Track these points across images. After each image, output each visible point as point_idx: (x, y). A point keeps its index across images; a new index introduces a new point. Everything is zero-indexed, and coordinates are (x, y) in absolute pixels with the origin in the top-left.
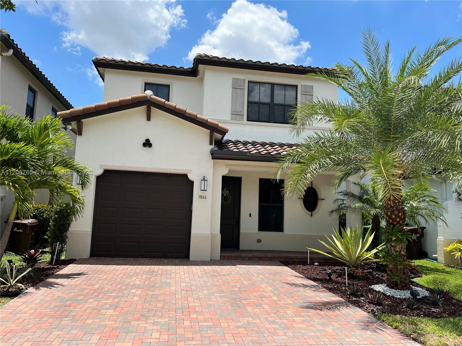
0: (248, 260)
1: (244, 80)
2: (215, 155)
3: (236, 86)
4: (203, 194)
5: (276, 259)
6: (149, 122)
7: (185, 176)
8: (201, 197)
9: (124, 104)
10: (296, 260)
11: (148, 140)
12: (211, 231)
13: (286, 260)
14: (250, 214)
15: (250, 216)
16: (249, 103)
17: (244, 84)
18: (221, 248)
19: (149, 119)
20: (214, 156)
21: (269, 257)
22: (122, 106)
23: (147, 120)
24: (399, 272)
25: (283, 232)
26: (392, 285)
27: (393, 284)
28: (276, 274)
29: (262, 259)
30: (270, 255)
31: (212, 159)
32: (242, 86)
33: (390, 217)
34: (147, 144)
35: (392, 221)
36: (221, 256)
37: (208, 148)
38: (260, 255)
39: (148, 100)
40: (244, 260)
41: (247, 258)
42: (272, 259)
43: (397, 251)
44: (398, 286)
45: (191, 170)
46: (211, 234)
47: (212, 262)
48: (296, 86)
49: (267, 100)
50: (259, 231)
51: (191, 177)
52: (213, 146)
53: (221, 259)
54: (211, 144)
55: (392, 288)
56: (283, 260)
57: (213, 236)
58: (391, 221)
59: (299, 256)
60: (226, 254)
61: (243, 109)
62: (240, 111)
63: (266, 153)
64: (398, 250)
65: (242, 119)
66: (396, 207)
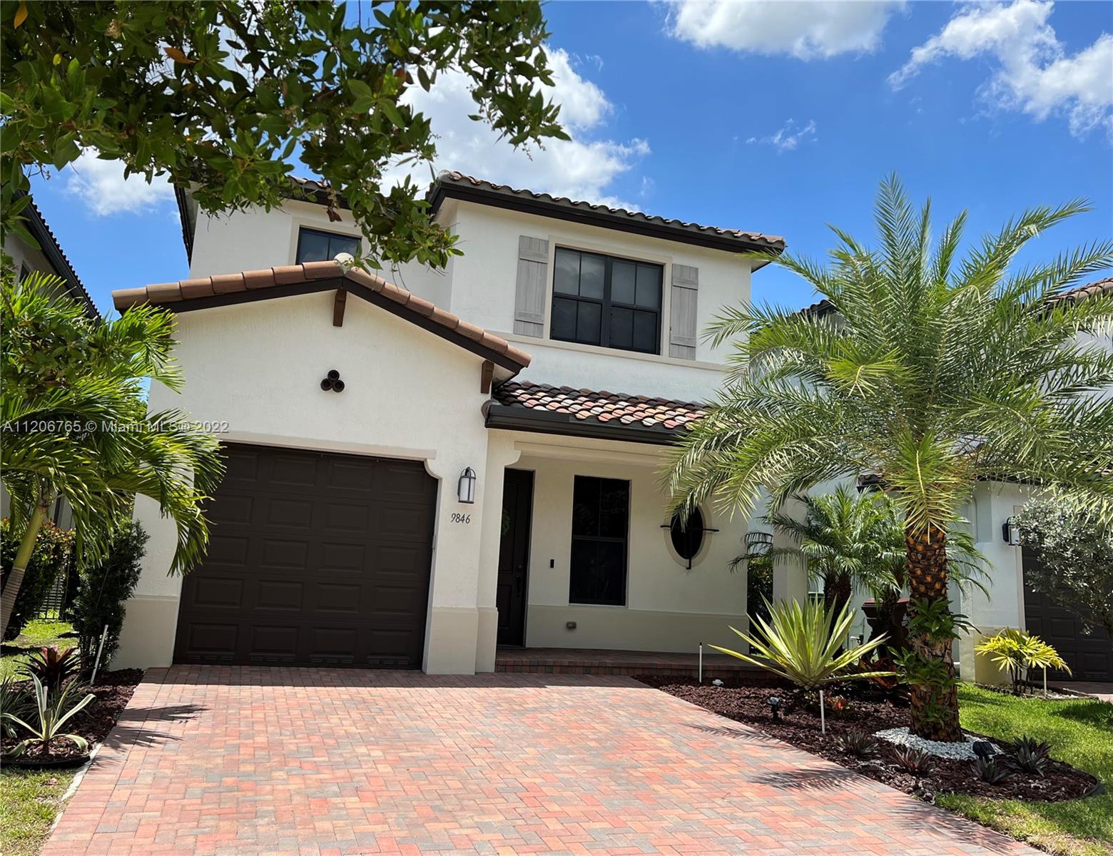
0: (561, 672)
1: (547, 242)
2: (495, 419)
3: (528, 256)
4: (463, 510)
5: (624, 671)
6: (337, 329)
7: (420, 465)
8: (458, 518)
9: (284, 283)
10: (667, 673)
11: (334, 374)
12: (477, 604)
13: (647, 672)
14: (552, 562)
15: (552, 566)
16: (556, 296)
17: (547, 252)
18: (498, 642)
19: (338, 321)
20: (492, 420)
21: (608, 665)
22: (278, 286)
23: (334, 325)
24: (941, 702)
25: (624, 605)
26: (925, 730)
27: (928, 729)
28: (649, 707)
29: (593, 670)
30: (608, 661)
31: (487, 426)
32: (540, 256)
33: (921, 581)
34: (333, 382)
35: (926, 588)
36: (497, 664)
37: (478, 399)
38: (587, 661)
39: (344, 278)
40: (552, 673)
41: (558, 669)
42: (615, 671)
43: (937, 656)
44: (940, 733)
45: (435, 452)
46: (479, 608)
47: (478, 679)
48: (661, 267)
49: (597, 294)
50: (570, 602)
51: (433, 468)
52: (488, 397)
53: (496, 671)
54: (484, 391)
55: (926, 737)
56: (639, 672)
57: (482, 613)
58: (922, 589)
59: (675, 663)
60: (510, 659)
61: (543, 311)
62: (537, 315)
63: (610, 420)
64: (939, 654)
65: (540, 335)
66: (935, 559)
